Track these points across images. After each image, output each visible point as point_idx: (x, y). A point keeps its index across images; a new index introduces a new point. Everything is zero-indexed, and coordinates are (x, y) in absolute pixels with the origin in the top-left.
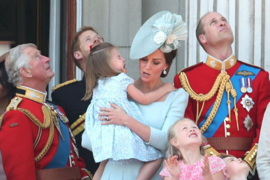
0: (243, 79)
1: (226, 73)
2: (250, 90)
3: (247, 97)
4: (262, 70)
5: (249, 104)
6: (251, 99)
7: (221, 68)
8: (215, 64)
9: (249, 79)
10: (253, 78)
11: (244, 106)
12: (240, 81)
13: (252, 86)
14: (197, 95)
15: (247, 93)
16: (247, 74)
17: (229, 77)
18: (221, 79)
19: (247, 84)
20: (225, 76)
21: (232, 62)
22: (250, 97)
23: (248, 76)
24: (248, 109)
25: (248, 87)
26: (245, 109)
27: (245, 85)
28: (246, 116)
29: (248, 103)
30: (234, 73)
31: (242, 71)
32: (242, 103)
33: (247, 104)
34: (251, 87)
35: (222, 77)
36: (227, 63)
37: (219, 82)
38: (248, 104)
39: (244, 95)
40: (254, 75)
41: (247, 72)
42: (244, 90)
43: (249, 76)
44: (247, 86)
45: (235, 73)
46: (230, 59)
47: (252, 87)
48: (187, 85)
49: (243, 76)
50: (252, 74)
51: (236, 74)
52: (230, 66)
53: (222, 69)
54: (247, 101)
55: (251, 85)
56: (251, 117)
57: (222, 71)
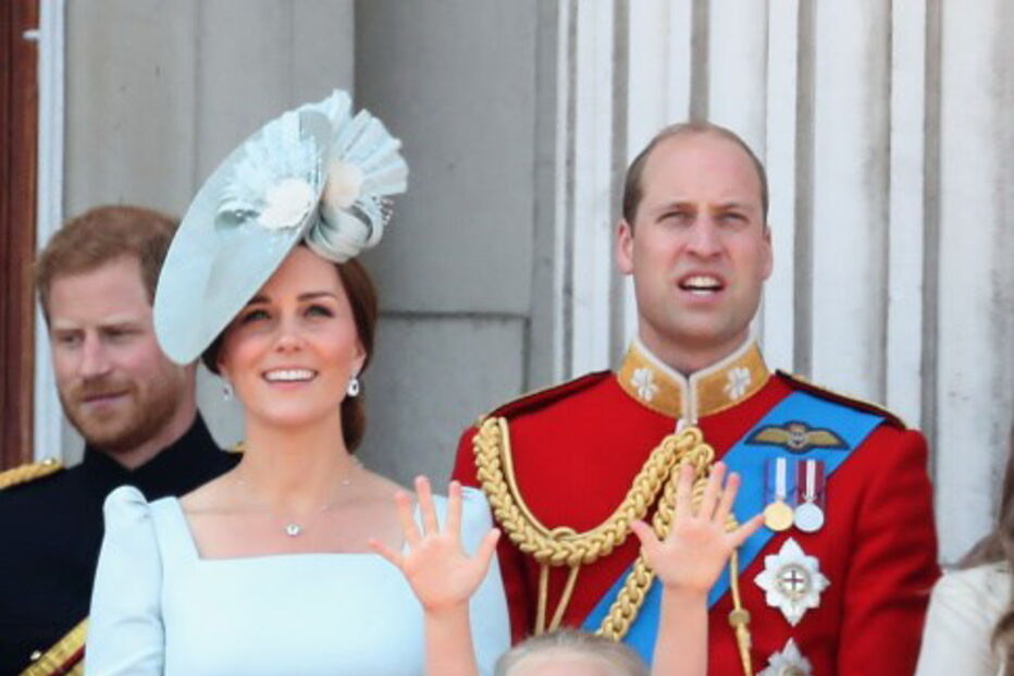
0: (781, 465)
1: (699, 434)
2: (811, 518)
3: (791, 549)
4: (891, 423)
5: (799, 586)
6: (811, 563)
7: (677, 409)
8: (655, 388)
9: (811, 466)
10: (835, 460)
11: (773, 599)
12: (767, 471)
13: (825, 498)
14: (545, 530)
15: (794, 532)
16: (807, 438)
17: (711, 453)
18: (667, 462)
19: (802, 489)
20: (690, 448)
21: (739, 381)
22: (808, 551)
23: (810, 447)
24: (793, 613)
25: (802, 501)
26: (777, 611)
27: (790, 493)
28: (781, 648)
29: (794, 581)
30: (741, 436)
31: (786, 427)
32: (762, 580)
33: (789, 586)
34: (817, 502)
35: (676, 452)
36: (713, 389)
37: (660, 475)
38: (794, 588)
39: (775, 542)
40: (843, 445)
41: (809, 429)
42: (778, 516)
43: (815, 451)
44: (797, 495)
45: (745, 438)
46: (730, 367)
47: (827, 502)
48: (505, 479)
49: (785, 446)
50: (832, 441)
51: (751, 441)
52: (728, 400)
53: (684, 411)
54: (789, 575)
55: (818, 493)
56: (804, 651)
57: (680, 424)
